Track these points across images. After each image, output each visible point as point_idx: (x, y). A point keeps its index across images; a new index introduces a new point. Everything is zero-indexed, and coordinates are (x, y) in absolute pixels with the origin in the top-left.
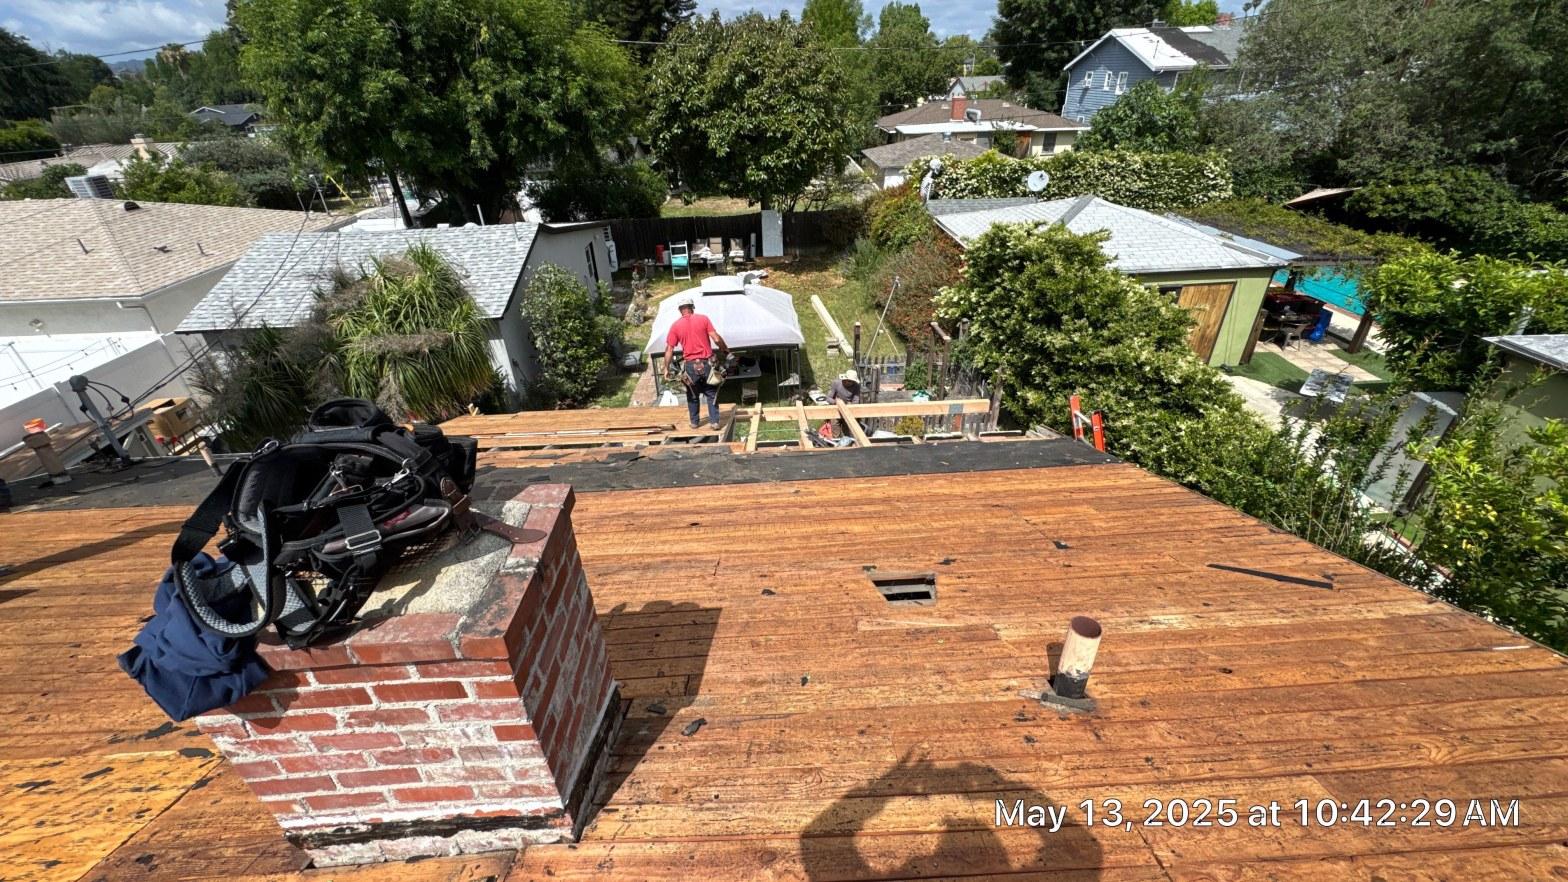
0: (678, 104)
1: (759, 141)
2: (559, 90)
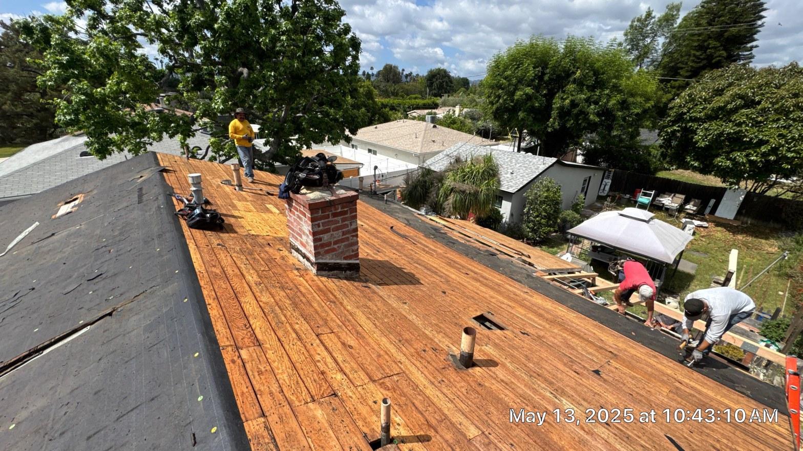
0: (685, 114)
1: (737, 142)
2: (605, 101)
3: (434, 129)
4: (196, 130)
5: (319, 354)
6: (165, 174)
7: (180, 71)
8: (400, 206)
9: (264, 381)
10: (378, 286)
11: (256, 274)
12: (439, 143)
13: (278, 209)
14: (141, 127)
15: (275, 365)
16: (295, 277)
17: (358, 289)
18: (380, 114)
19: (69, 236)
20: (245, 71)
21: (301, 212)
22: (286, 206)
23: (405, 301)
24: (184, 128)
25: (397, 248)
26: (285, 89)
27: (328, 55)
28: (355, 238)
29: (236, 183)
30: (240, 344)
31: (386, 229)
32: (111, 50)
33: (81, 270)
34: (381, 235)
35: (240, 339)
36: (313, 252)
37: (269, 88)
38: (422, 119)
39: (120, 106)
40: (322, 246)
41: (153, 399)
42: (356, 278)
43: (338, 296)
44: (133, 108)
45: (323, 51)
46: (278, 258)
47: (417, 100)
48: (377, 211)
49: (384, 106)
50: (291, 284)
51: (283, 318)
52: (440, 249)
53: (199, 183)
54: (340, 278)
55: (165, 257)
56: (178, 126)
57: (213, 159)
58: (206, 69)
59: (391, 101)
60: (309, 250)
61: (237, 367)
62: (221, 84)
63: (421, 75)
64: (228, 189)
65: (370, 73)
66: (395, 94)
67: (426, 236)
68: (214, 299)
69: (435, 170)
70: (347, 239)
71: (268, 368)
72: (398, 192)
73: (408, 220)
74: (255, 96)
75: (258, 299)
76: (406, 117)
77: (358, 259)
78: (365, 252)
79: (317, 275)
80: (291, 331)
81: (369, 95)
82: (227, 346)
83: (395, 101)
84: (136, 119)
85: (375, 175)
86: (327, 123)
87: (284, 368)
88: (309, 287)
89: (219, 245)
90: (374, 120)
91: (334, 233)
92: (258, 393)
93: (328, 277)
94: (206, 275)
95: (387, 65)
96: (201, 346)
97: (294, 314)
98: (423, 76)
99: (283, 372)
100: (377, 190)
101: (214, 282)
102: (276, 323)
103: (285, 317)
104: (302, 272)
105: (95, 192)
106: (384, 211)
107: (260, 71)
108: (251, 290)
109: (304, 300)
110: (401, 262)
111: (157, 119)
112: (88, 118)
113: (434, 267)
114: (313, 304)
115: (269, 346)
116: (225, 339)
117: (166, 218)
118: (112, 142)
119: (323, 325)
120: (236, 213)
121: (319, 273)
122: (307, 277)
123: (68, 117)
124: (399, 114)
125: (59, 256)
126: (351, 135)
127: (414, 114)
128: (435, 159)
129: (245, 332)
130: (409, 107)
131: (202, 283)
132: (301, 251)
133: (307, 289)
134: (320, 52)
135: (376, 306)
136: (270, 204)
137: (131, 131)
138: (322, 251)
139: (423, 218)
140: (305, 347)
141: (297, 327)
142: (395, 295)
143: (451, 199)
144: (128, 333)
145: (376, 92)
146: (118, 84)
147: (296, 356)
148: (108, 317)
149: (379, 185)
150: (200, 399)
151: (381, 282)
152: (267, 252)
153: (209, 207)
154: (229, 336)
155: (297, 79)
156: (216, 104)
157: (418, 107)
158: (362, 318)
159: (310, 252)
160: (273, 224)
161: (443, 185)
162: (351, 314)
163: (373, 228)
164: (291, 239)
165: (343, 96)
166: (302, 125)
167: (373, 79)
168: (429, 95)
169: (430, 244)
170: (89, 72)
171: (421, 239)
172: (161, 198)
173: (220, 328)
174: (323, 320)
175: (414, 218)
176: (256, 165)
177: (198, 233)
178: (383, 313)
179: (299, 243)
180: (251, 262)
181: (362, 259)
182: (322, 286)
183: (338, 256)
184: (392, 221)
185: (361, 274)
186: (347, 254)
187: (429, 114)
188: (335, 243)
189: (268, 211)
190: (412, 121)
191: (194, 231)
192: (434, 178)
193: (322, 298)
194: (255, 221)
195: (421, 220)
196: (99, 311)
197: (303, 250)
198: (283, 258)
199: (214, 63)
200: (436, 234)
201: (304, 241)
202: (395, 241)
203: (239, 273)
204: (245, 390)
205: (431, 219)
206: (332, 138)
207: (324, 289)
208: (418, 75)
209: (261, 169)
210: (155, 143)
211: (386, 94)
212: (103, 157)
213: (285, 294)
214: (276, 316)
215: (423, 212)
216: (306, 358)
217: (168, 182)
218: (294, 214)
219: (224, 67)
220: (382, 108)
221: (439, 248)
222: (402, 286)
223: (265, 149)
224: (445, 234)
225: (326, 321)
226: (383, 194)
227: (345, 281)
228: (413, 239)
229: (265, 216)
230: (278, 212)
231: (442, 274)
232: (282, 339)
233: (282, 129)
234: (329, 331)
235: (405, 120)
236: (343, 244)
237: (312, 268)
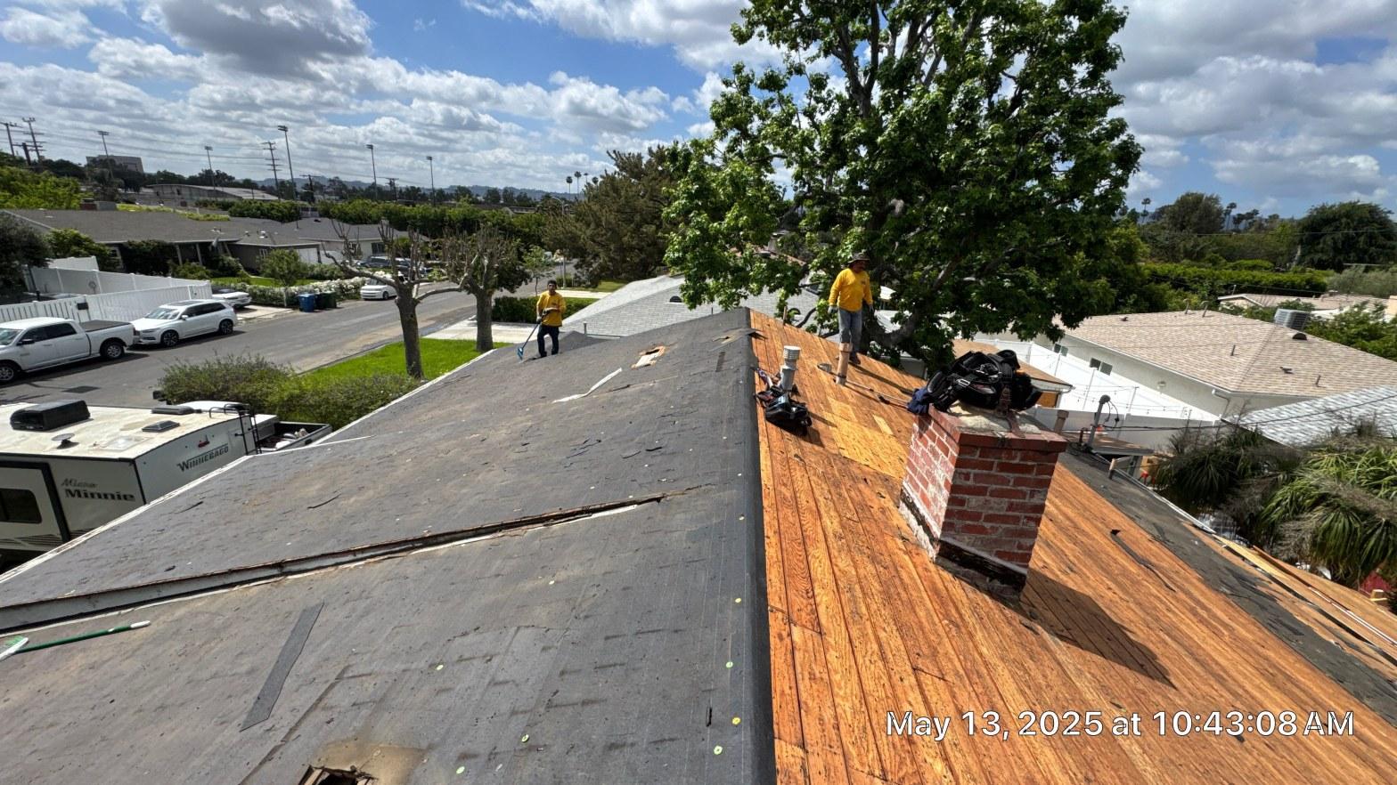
3: (1297, 343)
4: (804, 286)
5: (911, 704)
6: (753, 339)
7: (809, 202)
8: (1146, 492)
9: (816, 694)
10: (1057, 639)
11: (838, 519)
12: (1305, 377)
13: (891, 428)
14: (742, 274)
15: (836, 678)
16: (896, 551)
17: (1010, 624)
18: (1141, 294)
19: (642, 391)
20: (899, 204)
21: (940, 444)
22: (916, 426)
23: (1117, 702)
24: (791, 281)
25: (1120, 579)
26: (958, 235)
27: (1061, 177)
28: (1032, 524)
29: (838, 371)
30: (794, 617)
31: (1100, 530)
32: (743, 176)
33: (644, 436)
34: (1084, 539)
35: (796, 608)
36: (942, 519)
37: (931, 232)
38: (1266, 315)
39: (727, 246)
40: (963, 515)
41: (676, 631)
42: (1012, 601)
43: (966, 618)
44: (741, 249)
45: (1051, 170)
46: (876, 507)
47: (1255, 273)
48: (1083, 486)
49: (1158, 278)
50: (888, 558)
51: (864, 610)
52: (1247, 629)
53: (794, 361)
54: (977, 587)
55: (730, 450)
56: (786, 277)
57: (813, 329)
58: (844, 202)
59: (1182, 268)
60: (935, 515)
61: (783, 649)
62: (861, 223)
63: (1285, 216)
64: (825, 377)
65: (1140, 209)
66: (1195, 256)
67: (1206, 581)
68: (775, 532)
69: (1278, 438)
70: (1017, 520)
71: (825, 676)
72: (1144, 462)
73: (1160, 530)
74: (904, 244)
75: (833, 560)
76: (1215, 306)
77: (1027, 567)
78: (1041, 559)
79: (936, 563)
80: (872, 637)
81: (1128, 253)
82: (778, 610)
83: (1190, 270)
84: (740, 263)
85: (1097, 415)
86: (1019, 299)
87: (848, 691)
88: (917, 577)
89: (796, 456)
90: (1124, 305)
91: (993, 499)
92: (802, 705)
93: (956, 575)
94: (772, 493)
95: (1188, 195)
96: (746, 591)
97: (883, 612)
98: (1292, 220)
99: (844, 698)
100: (1093, 445)
101: (780, 508)
102: (852, 612)
103: (868, 607)
104: (910, 547)
105: (676, 347)
106: (1103, 492)
107: (923, 205)
108: (826, 541)
109: (903, 594)
110: (1123, 612)
111: (764, 265)
112: (695, 258)
113: (1217, 663)
114: (917, 609)
115: (833, 642)
116: (777, 599)
117: (744, 399)
118: (706, 289)
119: (928, 657)
120: (828, 417)
121: (940, 560)
122: (917, 559)
123: (676, 255)
124: (1195, 299)
125: (628, 412)
126: (1062, 327)
127: (1239, 303)
128: (1278, 413)
129: (805, 602)
130: (1226, 287)
131: (766, 503)
132: (918, 510)
133: (912, 578)
134: (1044, 174)
135: (1045, 676)
136: (881, 416)
137: (729, 277)
138: (959, 523)
139: (1206, 540)
140: (890, 678)
141: (882, 635)
142: (1093, 675)
143: (1313, 520)
144: (671, 532)
145: (1145, 248)
146: (737, 218)
147: (872, 683)
148: (655, 503)
149: (1101, 436)
150: (729, 665)
151: (1065, 633)
152: (860, 491)
153: (794, 398)
154: (783, 596)
155: (984, 220)
156: (843, 251)
157: (1255, 288)
158: (1009, 687)
159: (936, 517)
160: (878, 448)
161: (1293, 479)
162: (986, 664)
163: (1068, 518)
164: (904, 484)
165: (1068, 253)
166: (970, 296)
167: (1142, 222)
168: (1299, 263)
169: (1217, 606)
170: (711, 203)
171: (1191, 583)
172: (743, 370)
173: (773, 576)
174: (929, 646)
175: (1177, 530)
176: (871, 350)
177: (774, 430)
178: (1057, 698)
179: (919, 495)
180: (835, 498)
181: (1033, 572)
182: (940, 586)
183: (986, 545)
184: (1117, 518)
185: (1022, 598)
186: (1006, 548)
187: (1287, 306)
188: (989, 518)
189: (875, 426)
190: (1230, 316)
191: (770, 425)
192: (1268, 456)
193: (937, 607)
194: (852, 436)
195: (1200, 541)
196: (650, 491)
197: (923, 510)
198: (883, 510)
199: (859, 192)
200: (1241, 588)
201: (929, 496)
202: (1116, 561)
203: (815, 509)
204: (787, 691)
205: (1229, 549)
206: (1024, 327)
207: (944, 593)
208: (1274, 217)
209: (876, 357)
210: (751, 297)
211: (1170, 253)
212: (692, 307)
213: (874, 572)
214: (854, 600)
215: (1206, 524)
216: (887, 697)
217: (755, 351)
218: (925, 444)
219: (870, 198)
220: (1150, 281)
221: (1244, 626)
222: (1117, 666)
223: (891, 328)
224: (1272, 598)
225: (934, 654)
226: (1110, 457)
227: (987, 597)
228: (1169, 578)
229: (869, 433)
230: (889, 432)
231: (1240, 691)
232: (856, 643)
233: (931, 298)
234: (937, 674)
235: (1209, 313)
236: (1004, 526)
237: (930, 547)
